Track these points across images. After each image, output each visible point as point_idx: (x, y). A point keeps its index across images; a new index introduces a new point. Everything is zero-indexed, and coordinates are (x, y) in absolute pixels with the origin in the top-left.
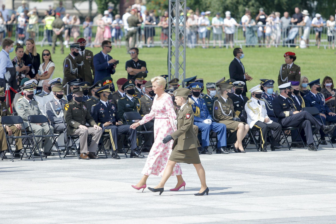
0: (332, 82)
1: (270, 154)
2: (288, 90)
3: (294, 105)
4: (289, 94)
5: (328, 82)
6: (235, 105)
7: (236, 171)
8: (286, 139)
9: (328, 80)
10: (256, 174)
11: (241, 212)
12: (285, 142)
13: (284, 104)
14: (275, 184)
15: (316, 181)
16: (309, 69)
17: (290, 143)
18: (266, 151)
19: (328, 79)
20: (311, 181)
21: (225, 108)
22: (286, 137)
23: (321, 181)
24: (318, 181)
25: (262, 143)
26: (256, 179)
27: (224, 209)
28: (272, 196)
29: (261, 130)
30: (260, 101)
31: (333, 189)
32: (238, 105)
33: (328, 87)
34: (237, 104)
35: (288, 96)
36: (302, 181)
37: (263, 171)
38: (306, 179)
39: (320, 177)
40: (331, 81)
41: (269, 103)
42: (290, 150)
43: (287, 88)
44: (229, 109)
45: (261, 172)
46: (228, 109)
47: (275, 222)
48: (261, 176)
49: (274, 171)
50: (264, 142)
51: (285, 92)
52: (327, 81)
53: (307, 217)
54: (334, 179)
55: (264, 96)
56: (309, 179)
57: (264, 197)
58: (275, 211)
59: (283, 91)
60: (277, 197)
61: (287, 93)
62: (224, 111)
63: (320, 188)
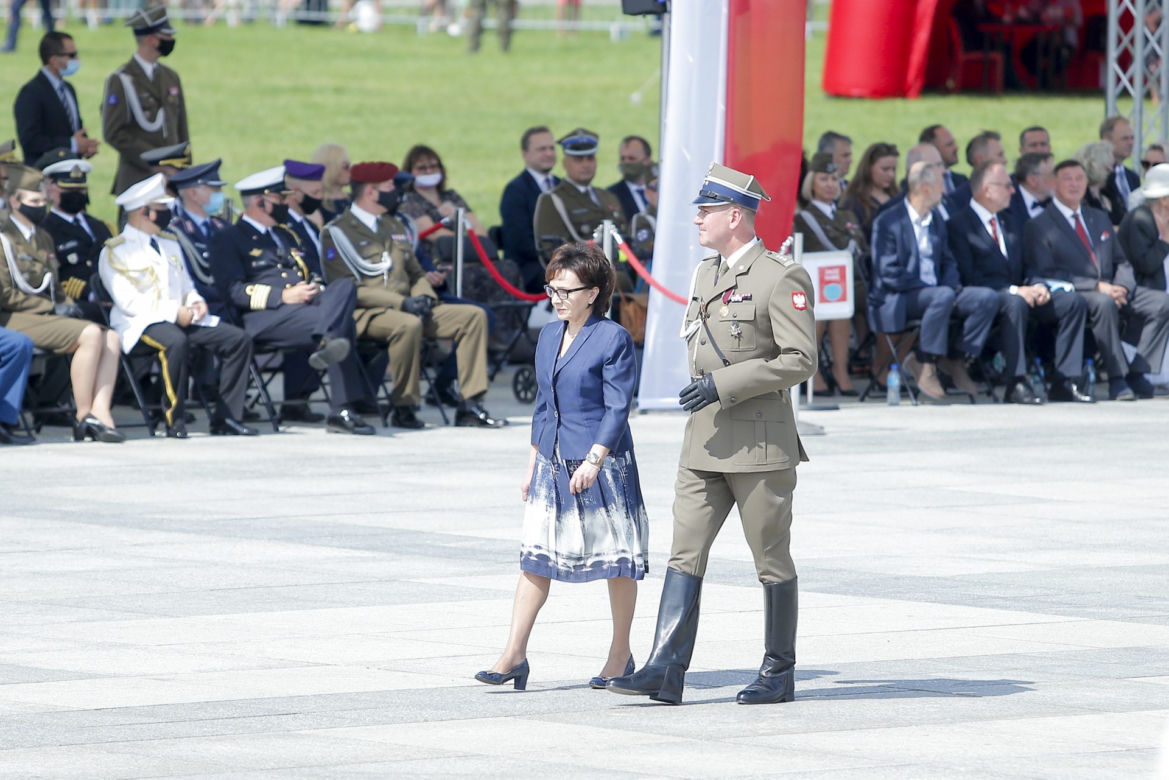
0: (440, 167)
1: (201, 448)
2: (271, 199)
3: (297, 256)
4: (280, 213)
5: (423, 169)
6: (62, 257)
7: (65, 516)
8: (264, 386)
9: (424, 161)
10: (144, 525)
11: (82, 676)
12: (261, 400)
13: (256, 252)
14: (216, 565)
15: (376, 554)
16: (357, 113)
17: (277, 403)
18: (184, 436)
19: (423, 156)
20: (357, 553)
21: (27, 264)
22: (262, 380)
23: (396, 552)
24: (384, 554)
25: (169, 404)
26: (142, 545)
27: (13, 665)
28: (203, 614)
29: (161, 355)
30: (160, 243)
31: (441, 585)
32: (73, 258)
33: (426, 188)
34: (71, 251)
35: (272, 222)
36: (323, 552)
37: (173, 517)
38: (338, 547)
39: (394, 537)
40: (434, 162)
41: (201, 251)
42: (276, 430)
43: (267, 187)
44: (42, 270)
45: (163, 519)
46: (38, 267)
47: (214, 716)
48: (162, 536)
49: (216, 517)
50: (174, 402)
51: (262, 204)
52: (419, 164)
53: (337, 697)
54: (444, 548)
55: (180, 225)
56: (351, 548)
57: (172, 617)
58: (215, 670)
59: (254, 199)
60: (224, 617)
61: (269, 207)
62: (22, 272)
63: (391, 580)
